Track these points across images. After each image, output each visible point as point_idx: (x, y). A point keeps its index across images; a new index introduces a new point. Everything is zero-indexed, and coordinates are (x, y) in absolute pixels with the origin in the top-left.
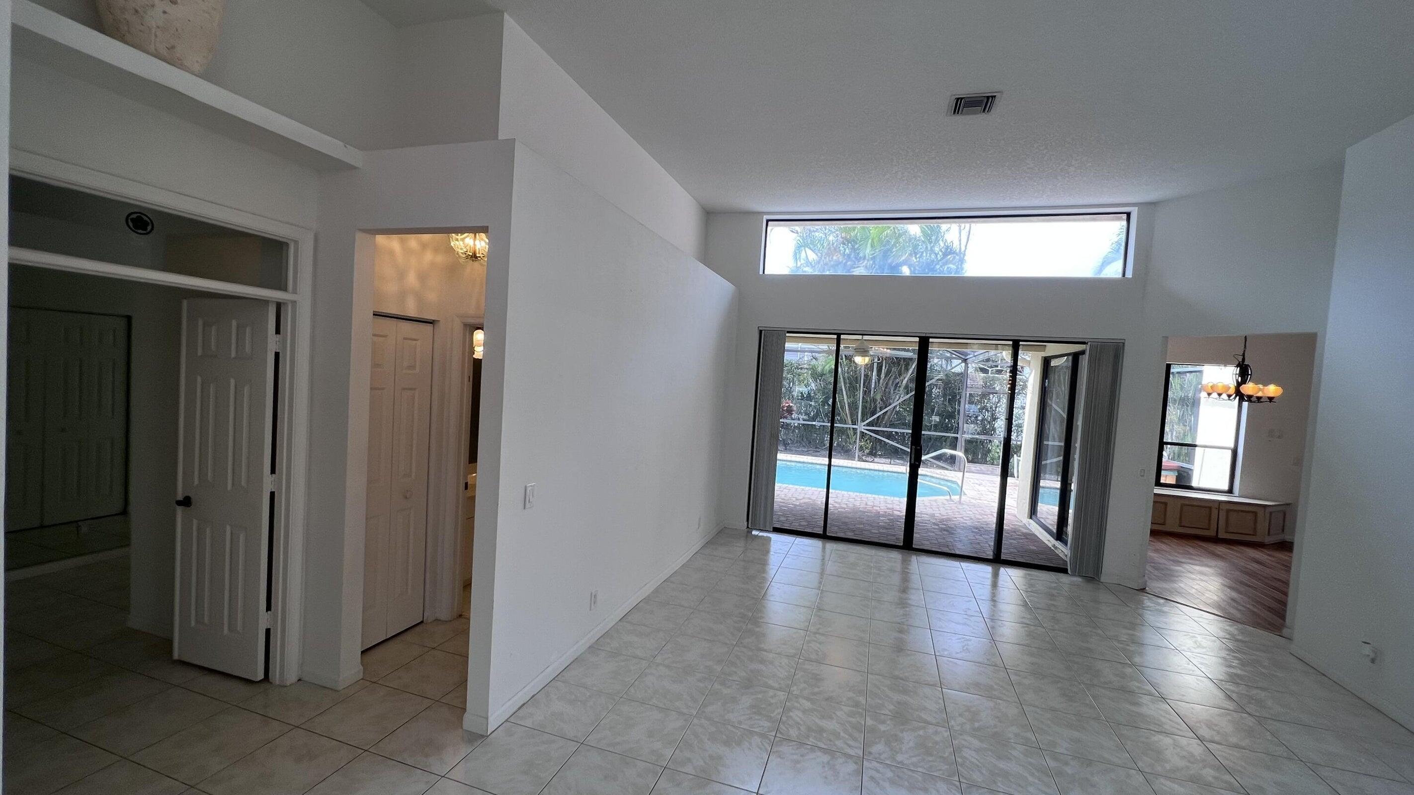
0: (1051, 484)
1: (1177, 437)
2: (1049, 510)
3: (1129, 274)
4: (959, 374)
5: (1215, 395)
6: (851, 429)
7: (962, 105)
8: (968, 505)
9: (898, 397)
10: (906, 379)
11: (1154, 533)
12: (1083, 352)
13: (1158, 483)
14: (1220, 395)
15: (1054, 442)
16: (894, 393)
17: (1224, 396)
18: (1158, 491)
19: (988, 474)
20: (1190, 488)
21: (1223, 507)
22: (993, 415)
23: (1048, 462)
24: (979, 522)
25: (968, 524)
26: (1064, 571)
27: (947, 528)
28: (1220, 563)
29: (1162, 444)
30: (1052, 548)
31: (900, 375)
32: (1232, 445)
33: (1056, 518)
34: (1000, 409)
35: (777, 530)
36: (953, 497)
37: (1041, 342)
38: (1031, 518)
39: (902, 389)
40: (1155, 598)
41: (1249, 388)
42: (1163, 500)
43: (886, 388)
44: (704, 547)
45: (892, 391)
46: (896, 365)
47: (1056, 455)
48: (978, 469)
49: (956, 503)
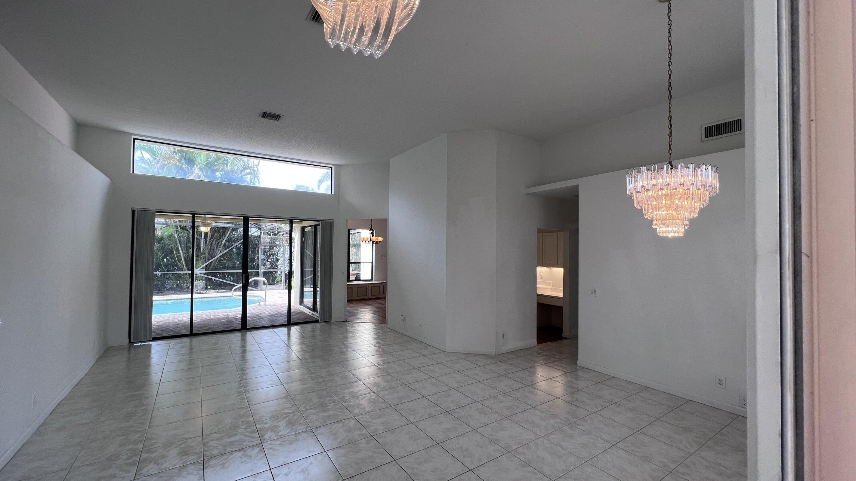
0: (309, 289)
1: (355, 261)
2: (308, 300)
3: (333, 193)
4: (256, 237)
5: (364, 241)
6: (187, 274)
7: (265, 115)
8: (269, 306)
9: (219, 251)
10: (224, 240)
11: (349, 301)
12: (319, 225)
13: (349, 280)
14: (366, 241)
15: (309, 269)
16: (217, 249)
17: (367, 242)
18: (349, 283)
19: (277, 290)
20: (360, 280)
21: (370, 286)
22: (276, 258)
23: (307, 278)
24: (277, 312)
25: (271, 314)
26: (317, 321)
27: (260, 317)
28: (370, 307)
29: (349, 264)
30: (312, 315)
31: (220, 238)
32: (371, 262)
33: (312, 303)
34: (280, 255)
35: (155, 339)
36: (261, 303)
37: (300, 220)
38: (301, 305)
39: (222, 246)
40: (350, 323)
41: (374, 238)
42: (351, 287)
43: (211, 246)
44: (98, 360)
45: (215, 247)
46: (217, 232)
47: (310, 275)
48: (271, 287)
49: (263, 306)
